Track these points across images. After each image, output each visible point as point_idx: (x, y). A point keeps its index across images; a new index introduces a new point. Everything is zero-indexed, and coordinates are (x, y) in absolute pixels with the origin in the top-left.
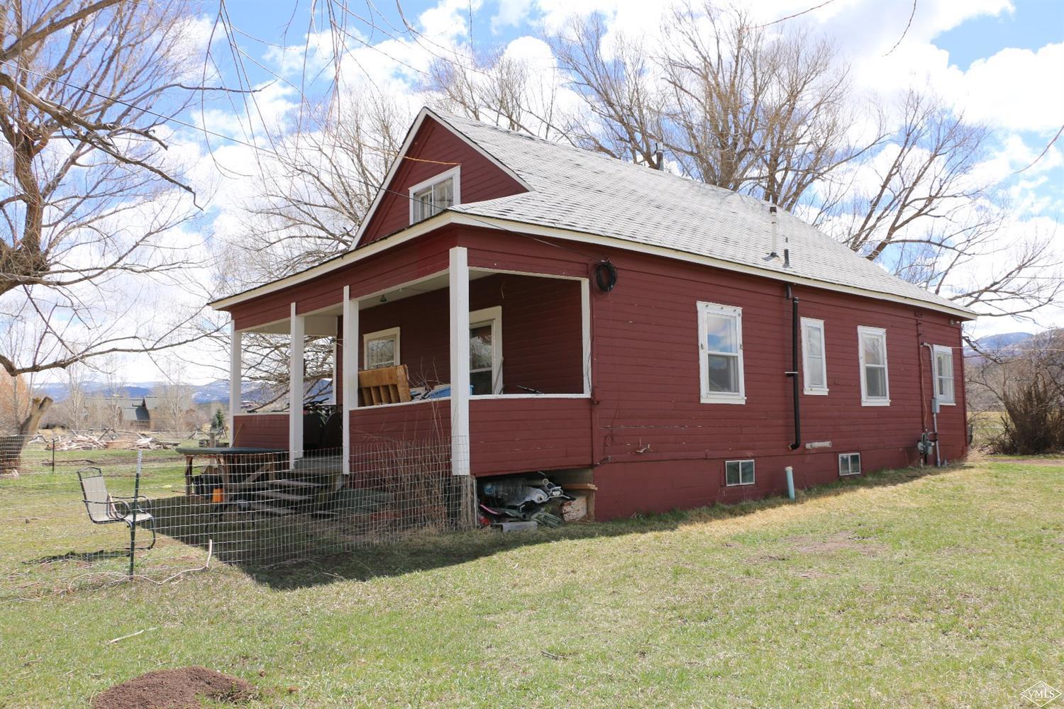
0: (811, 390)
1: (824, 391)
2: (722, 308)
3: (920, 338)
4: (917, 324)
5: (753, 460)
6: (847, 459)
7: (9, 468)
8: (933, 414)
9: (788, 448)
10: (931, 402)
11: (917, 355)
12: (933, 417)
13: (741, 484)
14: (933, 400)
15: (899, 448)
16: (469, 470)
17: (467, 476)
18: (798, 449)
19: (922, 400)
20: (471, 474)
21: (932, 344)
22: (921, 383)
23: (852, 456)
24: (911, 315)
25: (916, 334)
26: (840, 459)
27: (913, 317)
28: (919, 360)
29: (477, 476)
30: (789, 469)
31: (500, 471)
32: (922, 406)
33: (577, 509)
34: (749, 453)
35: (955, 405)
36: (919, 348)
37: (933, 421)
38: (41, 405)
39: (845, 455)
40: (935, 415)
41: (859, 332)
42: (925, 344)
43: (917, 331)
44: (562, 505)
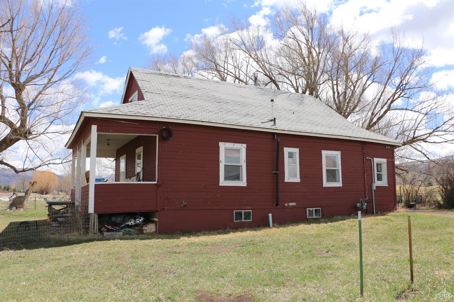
0: (289, 180)
1: (298, 180)
2: (234, 145)
3: (364, 155)
4: (363, 149)
5: (251, 211)
6: (312, 211)
7: (20, 208)
8: (372, 190)
9: (274, 206)
10: (371, 184)
11: (363, 163)
12: (372, 192)
13: (243, 220)
14: (372, 184)
15: (348, 206)
16: (94, 211)
17: (92, 214)
18: (278, 206)
19: (365, 184)
20: (95, 212)
21: (373, 158)
22: (364, 176)
23: (315, 209)
24: (359, 145)
25: (362, 153)
26: (308, 211)
27: (361, 146)
28: (364, 165)
29: (98, 213)
30: (270, 215)
31: (109, 212)
32: (365, 186)
33: (151, 228)
34: (249, 208)
35: (388, 186)
36: (364, 159)
37: (372, 193)
38: (33, 184)
39: (311, 209)
40: (373, 191)
41: (322, 153)
42: (367, 158)
43: (363, 152)
44: (142, 227)
